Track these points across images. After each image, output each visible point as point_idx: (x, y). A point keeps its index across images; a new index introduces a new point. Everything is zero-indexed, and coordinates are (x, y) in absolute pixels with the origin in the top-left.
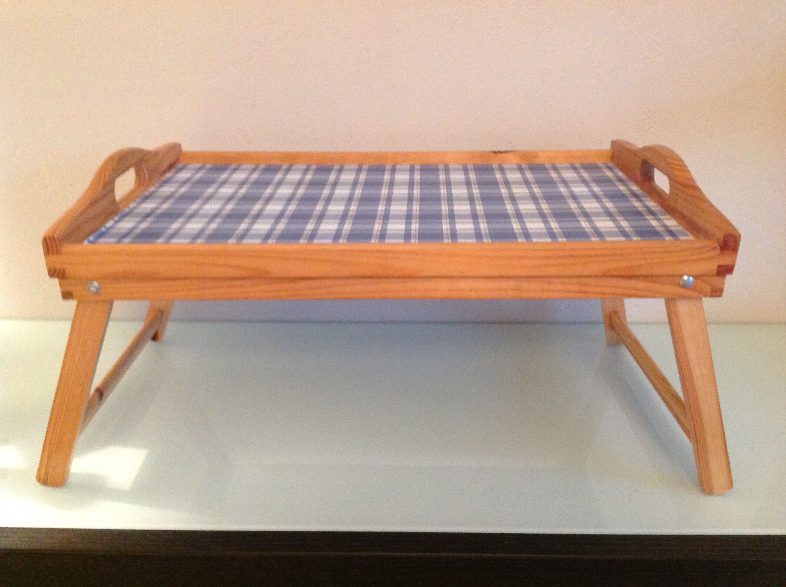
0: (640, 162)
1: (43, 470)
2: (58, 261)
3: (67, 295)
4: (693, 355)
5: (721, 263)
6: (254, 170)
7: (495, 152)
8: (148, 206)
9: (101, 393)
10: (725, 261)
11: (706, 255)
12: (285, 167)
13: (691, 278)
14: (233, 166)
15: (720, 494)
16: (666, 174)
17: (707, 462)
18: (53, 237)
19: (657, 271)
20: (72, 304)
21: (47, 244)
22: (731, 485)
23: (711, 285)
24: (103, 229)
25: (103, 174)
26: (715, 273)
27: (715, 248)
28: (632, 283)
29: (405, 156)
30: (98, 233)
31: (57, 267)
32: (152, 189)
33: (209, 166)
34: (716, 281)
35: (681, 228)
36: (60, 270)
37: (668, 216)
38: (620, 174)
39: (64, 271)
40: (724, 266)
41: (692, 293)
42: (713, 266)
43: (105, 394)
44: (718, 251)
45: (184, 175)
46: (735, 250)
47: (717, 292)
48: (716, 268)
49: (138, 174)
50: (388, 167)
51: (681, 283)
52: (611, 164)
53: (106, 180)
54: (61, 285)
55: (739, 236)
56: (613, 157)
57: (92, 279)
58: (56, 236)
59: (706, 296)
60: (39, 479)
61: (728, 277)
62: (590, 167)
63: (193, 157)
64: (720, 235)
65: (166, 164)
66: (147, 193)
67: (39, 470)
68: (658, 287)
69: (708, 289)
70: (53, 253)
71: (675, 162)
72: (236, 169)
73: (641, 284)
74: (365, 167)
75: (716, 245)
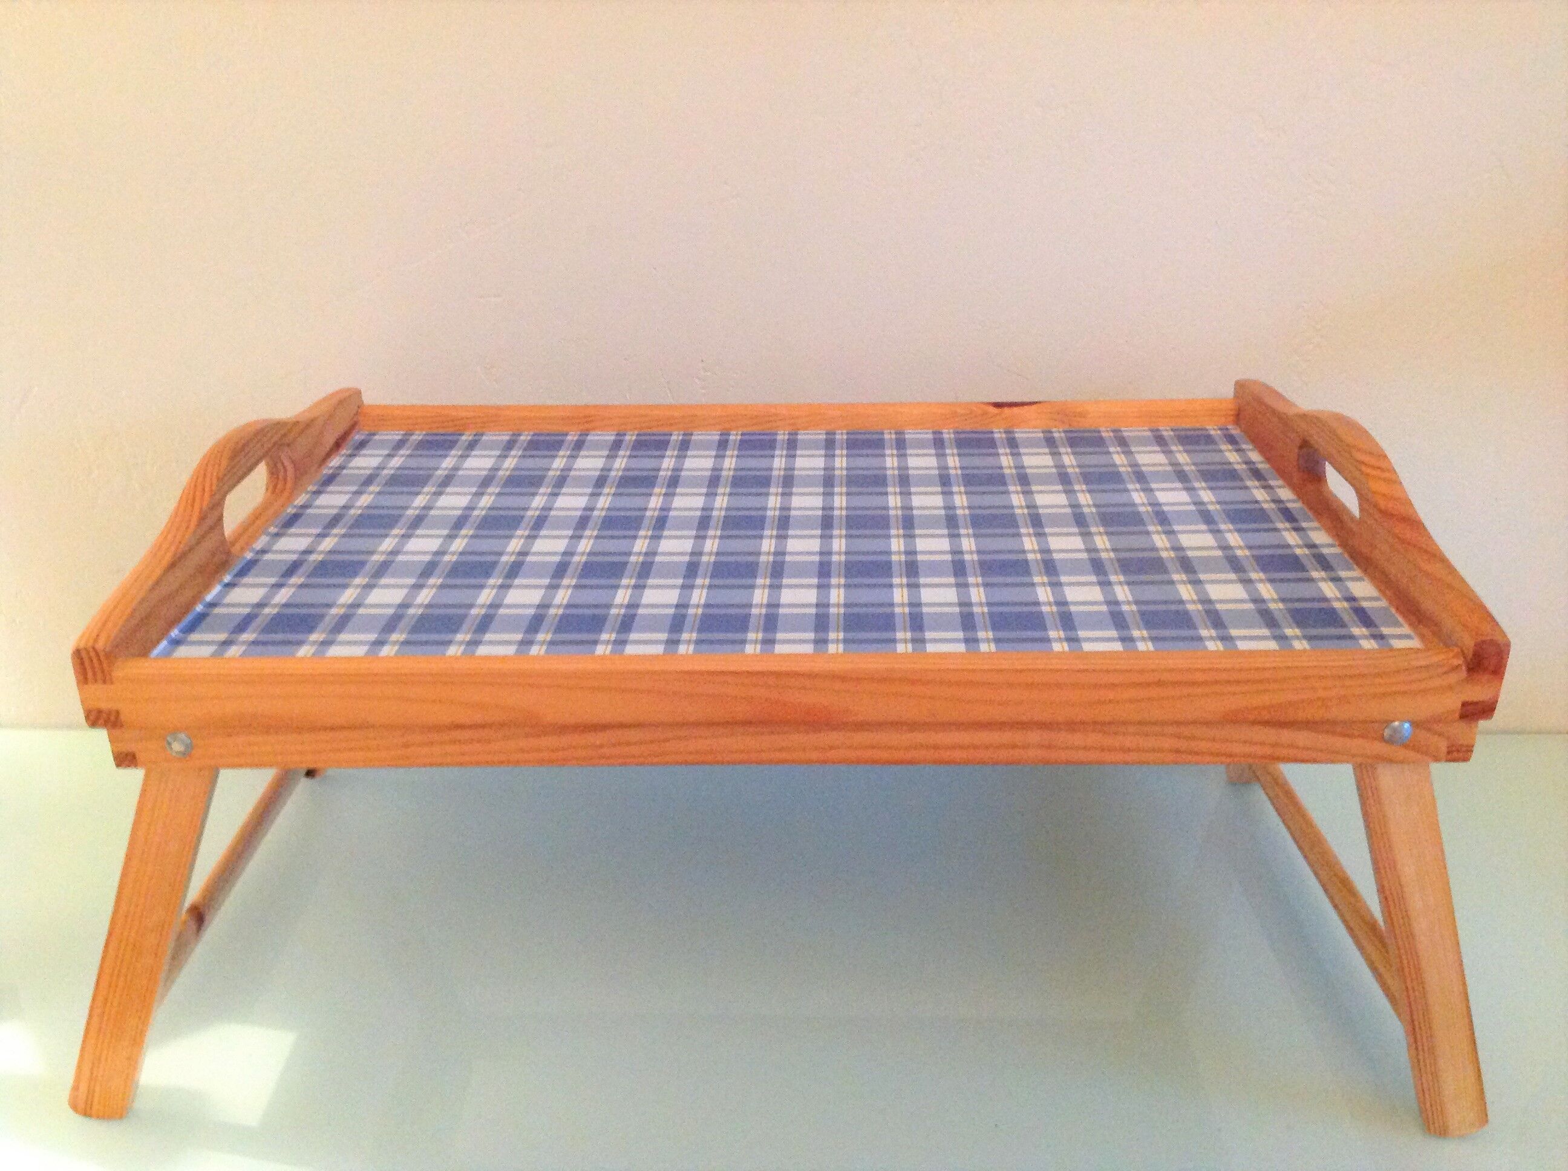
0: (1298, 442)
1: (83, 1088)
2: (104, 697)
3: (125, 759)
4: (1408, 869)
5: (1467, 699)
6: (510, 445)
7: (998, 405)
8: (292, 544)
9: (199, 916)
10: (1477, 693)
11: (1437, 682)
12: (572, 438)
13: (1407, 725)
14: (466, 438)
15: (1462, 1137)
16: (1352, 485)
17: (1435, 1075)
18: (94, 648)
19: (1336, 712)
20: (135, 777)
21: (82, 663)
22: (1483, 1118)
23: (1448, 738)
24: (199, 608)
25: (200, 488)
26: (1457, 715)
27: (1456, 668)
28: (1286, 736)
29: (815, 416)
30: (189, 617)
31: (104, 706)
32: (301, 500)
33: (417, 437)
34: (1458, 730)
35: (1383, 603)
36: (109, 713)
37: (1357, 573)
38: (1255, 456)
39: (118, 713)
40: (1476, 703)
41: (1411, 754)
42: (1452, 702)
43: (207, 917)
44: (1463, 673)
45: (366, 462)
46: (1498, 671)
47: (1460, 753)
48: (1459, 705)
49: (274, 473)
50: (782, 437)
51: (1387, 733)
52: (1235, 431)
53: (205, 503)
54: (112, 741)
55: (1508, 645)
56: (1238, 416)
57: (175, 731)
58: (100, 645)
59: (1437, 759)
60: (74, 1107)
61: (1483, 724)
62: (1193, 439)
63: (385, 417)
64: (1469, 643)
65: (330, 440)
66: (291, 510)
67: (75, 1088)
68: (1338, 742)
69: (1443, 746)
70: (96, 681)
71: (1373, 461)
72: (472, 446)
73: (1303, 738)
74: (734, 437)
75: (1459, 661)
